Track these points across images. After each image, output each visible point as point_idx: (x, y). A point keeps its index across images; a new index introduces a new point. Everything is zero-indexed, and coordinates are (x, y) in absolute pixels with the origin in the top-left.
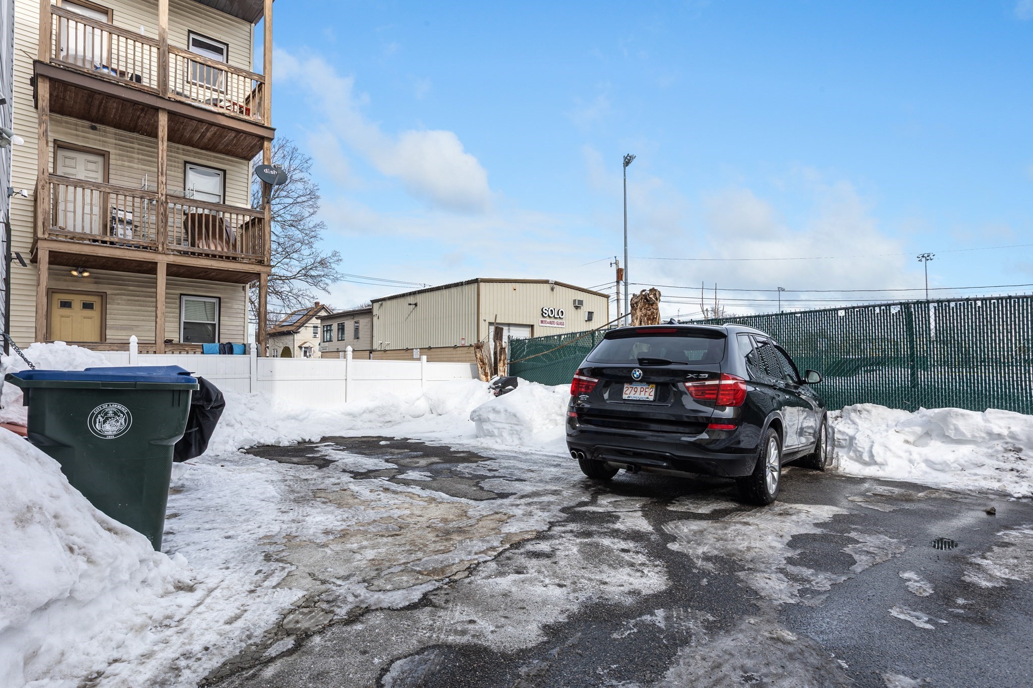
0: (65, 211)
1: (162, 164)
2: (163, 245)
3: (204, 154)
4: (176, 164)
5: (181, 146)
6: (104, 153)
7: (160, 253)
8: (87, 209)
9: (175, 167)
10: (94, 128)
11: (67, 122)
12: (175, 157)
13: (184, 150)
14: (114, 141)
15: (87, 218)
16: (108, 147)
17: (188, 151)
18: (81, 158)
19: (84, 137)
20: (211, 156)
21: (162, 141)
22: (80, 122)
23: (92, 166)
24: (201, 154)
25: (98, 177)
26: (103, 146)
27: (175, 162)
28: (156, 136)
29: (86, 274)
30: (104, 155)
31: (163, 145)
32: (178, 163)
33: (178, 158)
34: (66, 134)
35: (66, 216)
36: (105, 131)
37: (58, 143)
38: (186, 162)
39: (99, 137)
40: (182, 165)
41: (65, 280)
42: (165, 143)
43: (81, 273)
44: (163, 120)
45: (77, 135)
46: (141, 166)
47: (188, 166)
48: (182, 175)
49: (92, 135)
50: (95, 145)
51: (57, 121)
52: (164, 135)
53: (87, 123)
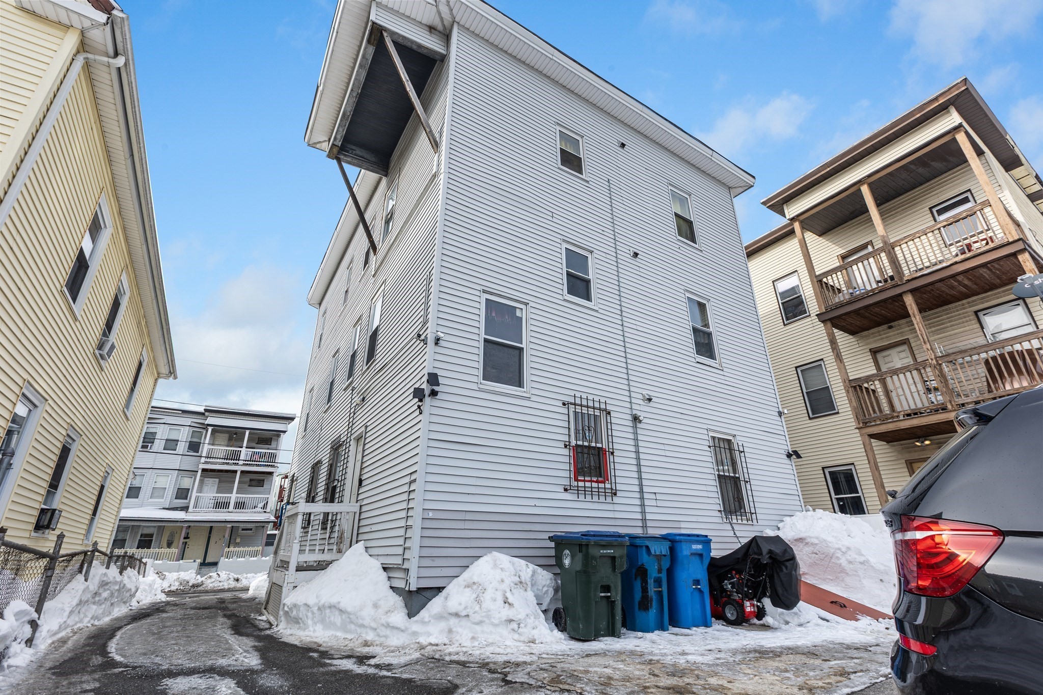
0: (898, 396)
1: (921, 335)
2: (951, 402)
3: (992, 295)
4: (967, 319)
5: (964, 301)
6: (904, 341)
7: (951, 411)
8: (913, 389)
9: (967, 321)
10: (890, 327)
11: (872, 334)
12: (963, 314)
13: (969, 303)
14: (908, 328)
15: (915, 395)
16: (906, 335)
17: (973, 301)
18: (893, 352)
19: (887, 337)
20: (999, 293)
21: (915, 317)
22: (880, 328)
23: (903, 355)
24: (988, 296)
25: (909, 361)
26: (902, 336)
27: (965, 317)
28: (909, 316)
29: (927, 442)
30: (906, 342)
31: (917, 318)
32: (969, 316)
33: (967, 313)
34: (875, 341)
35: (899, 400)
36: (899, 325)
37: (872, 350)
38: (976, 313)
39: (896, 332)
40: (974, 317)
41: (915, 451)
42: (918, 316)
43: (923, 442)
44: (909, 300)
45: (882, 339)
46: (936, 337)
47: (981, 314)
48: (978, 325)
49: (892, 333)
50: (896, 338)
51: (866, 336)
52: (914, 311)
53: (885, 326)
